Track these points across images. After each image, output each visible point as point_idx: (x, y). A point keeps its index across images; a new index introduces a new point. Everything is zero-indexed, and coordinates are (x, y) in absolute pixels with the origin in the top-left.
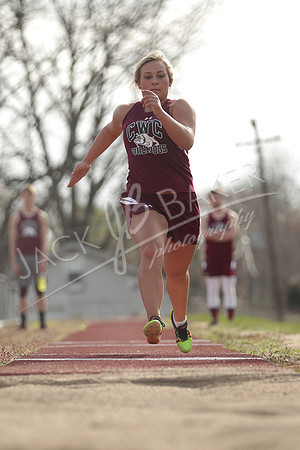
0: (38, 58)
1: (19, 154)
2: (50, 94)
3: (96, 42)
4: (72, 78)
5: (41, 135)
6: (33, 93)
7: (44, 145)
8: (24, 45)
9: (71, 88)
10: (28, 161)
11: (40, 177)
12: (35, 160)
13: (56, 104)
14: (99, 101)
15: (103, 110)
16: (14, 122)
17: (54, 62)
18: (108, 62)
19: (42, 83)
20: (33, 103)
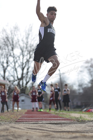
0: (16, 56)
1: (12, 76)
2: (18, 64)
3: (28, 54)
4: (23, 61)
5: (17, 72)
6: (15, 63)
7: (17, 74)
8: (13, 54)
9: (23, 63)
10: (14, 77)
11: (16, 81)
12: (15, 77)
13: (19, 66)
14: (28, 65)
15: (29, 67)
16: (11, 69)
17: (19, 58)
18: (30, 58)
19: (17, 61)
20: (15, 65)
